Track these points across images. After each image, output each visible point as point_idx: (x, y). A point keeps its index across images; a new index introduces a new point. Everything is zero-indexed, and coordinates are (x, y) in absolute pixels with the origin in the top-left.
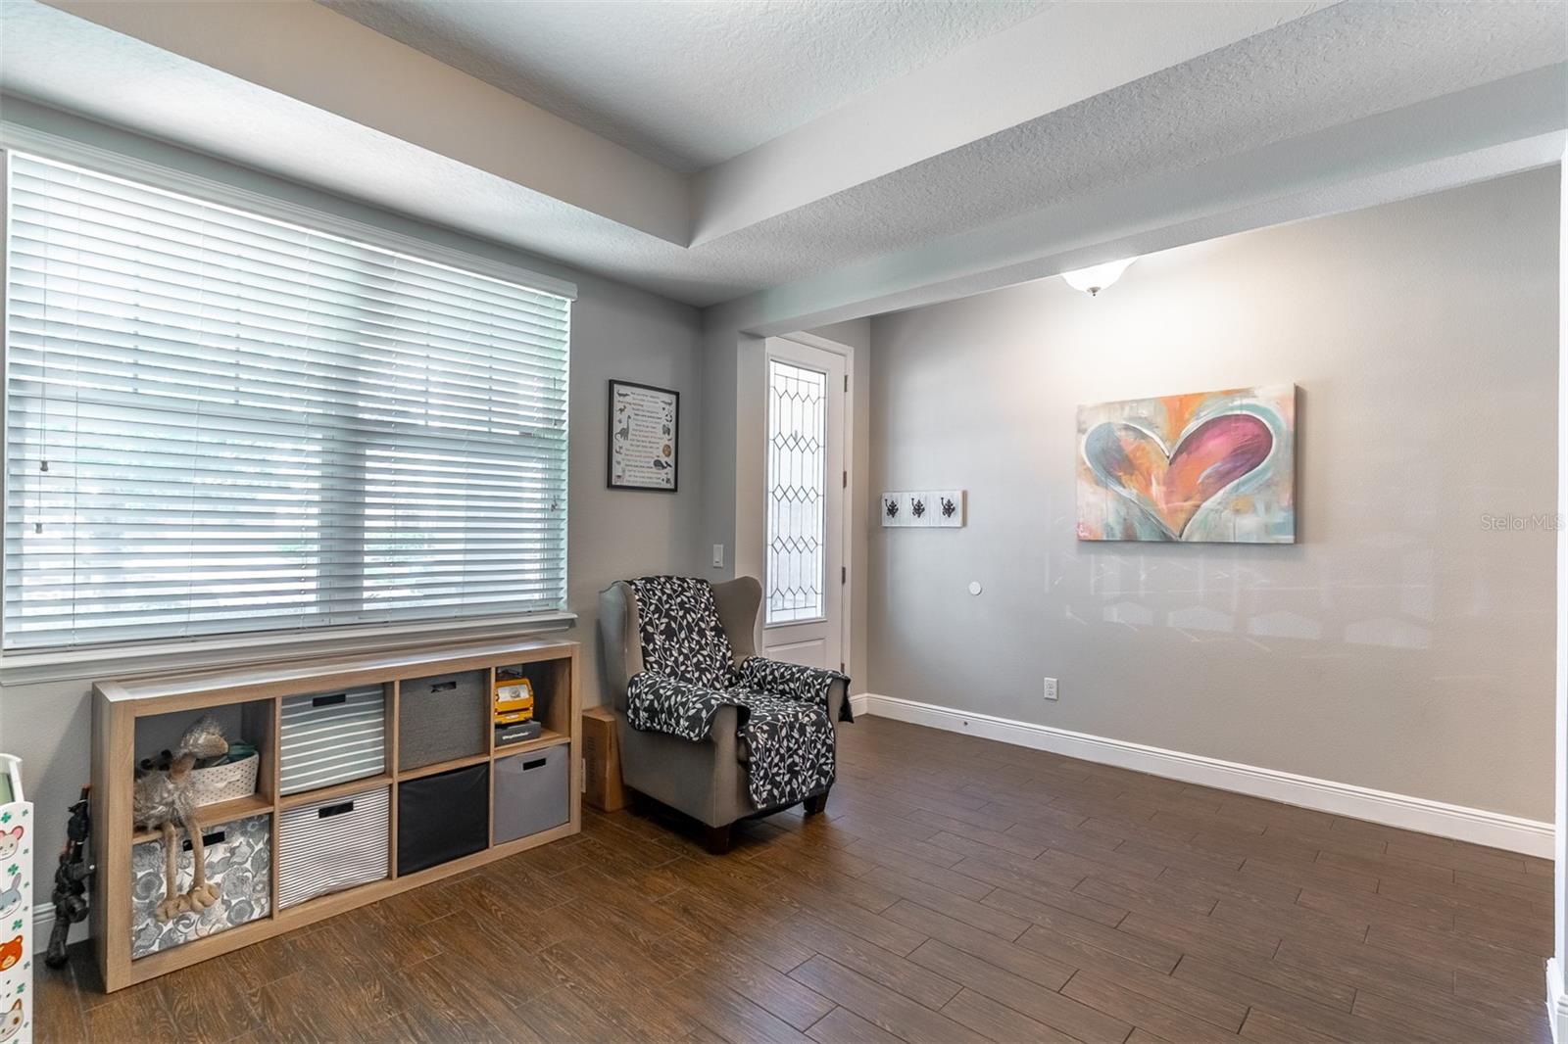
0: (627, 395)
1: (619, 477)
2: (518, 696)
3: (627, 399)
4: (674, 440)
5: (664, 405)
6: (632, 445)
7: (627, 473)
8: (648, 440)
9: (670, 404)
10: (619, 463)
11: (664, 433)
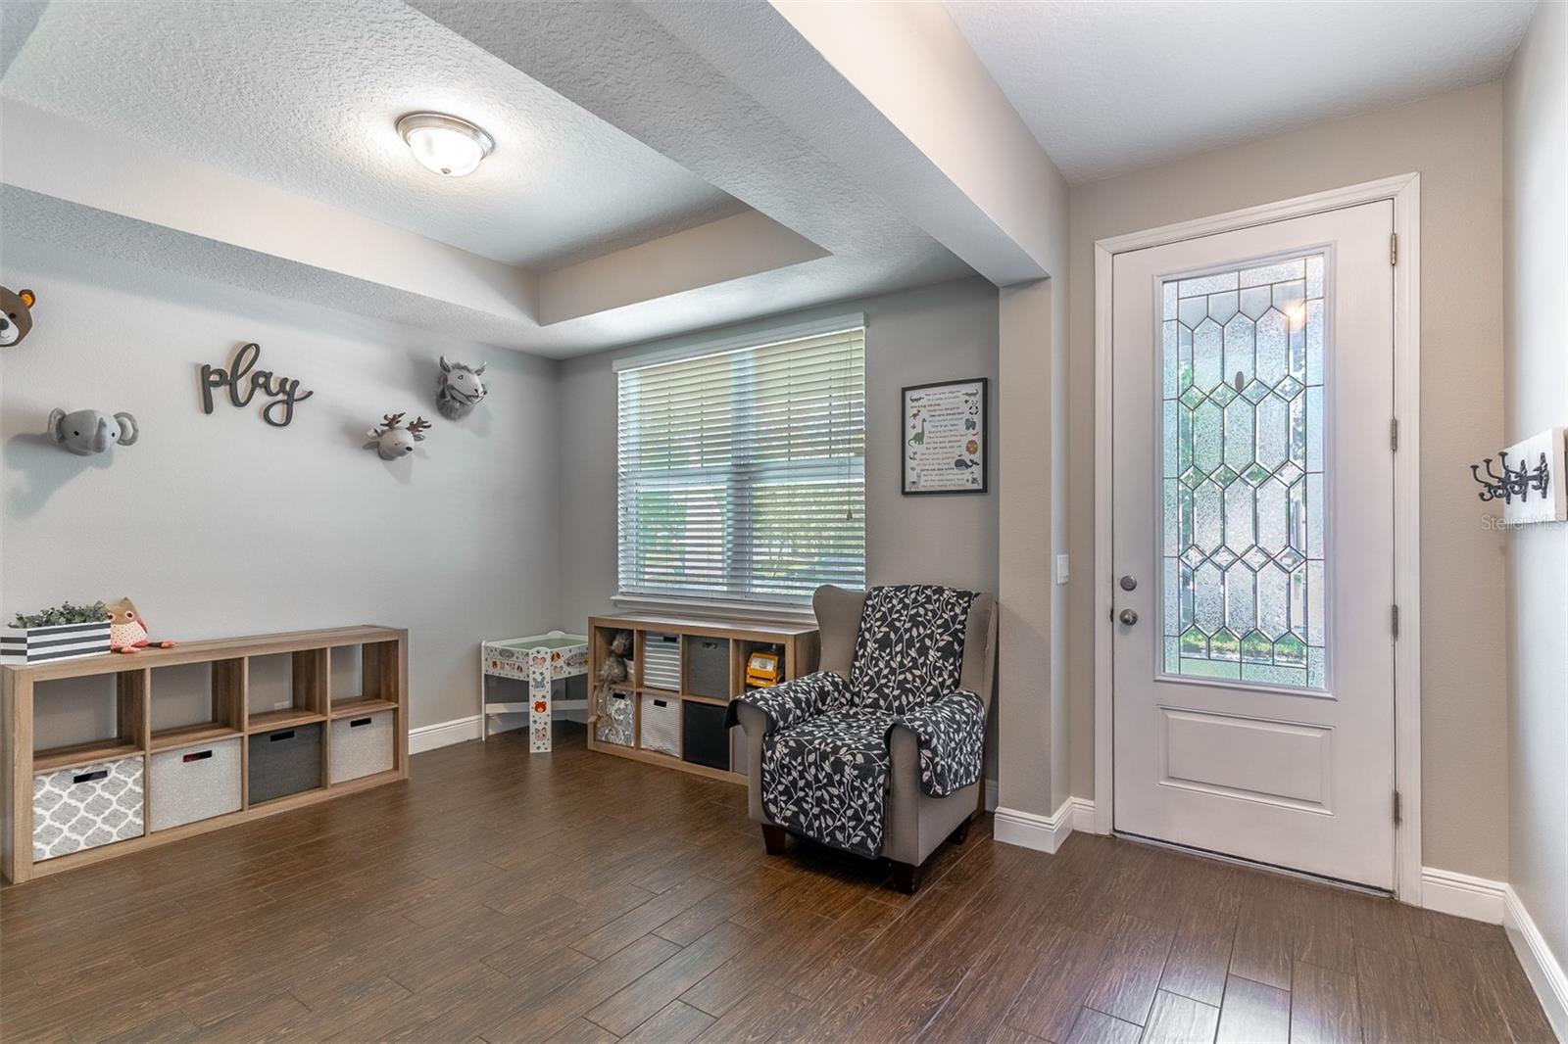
0: (920, 398)
1: (914, 483)
2: (765, 668)
3: (921, 403)
4: (981, 434)
5: (967, 398)
6: (927, 448)
7: (923, 478)
8: (947, 440)
9: (974, 395)
10: (913, 469)
11: (968, 428)
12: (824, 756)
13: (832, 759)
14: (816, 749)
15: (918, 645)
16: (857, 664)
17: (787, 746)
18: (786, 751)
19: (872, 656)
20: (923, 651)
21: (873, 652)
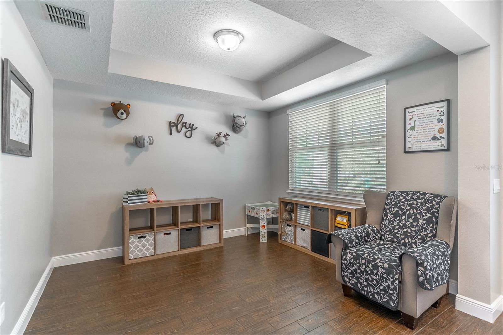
0: (413, 112)
1: (410, 148)
2: (343, 220)
3: (413, 113)
4: (446, 125)
5: (438, 109)
6: (417, 133)
7: (414, 146)
8: (427, 128)
9: (442, 107)
10: (410, 142)
11: (439, 122)
12: (369, 262)
13: (373, 263)
14: (365, 258)
15: (413, 217)
16: (383, 223)
17: (352, 255)
18: (352, 257)
19: (390, 220)
20: (416, 220)
21: (391, 218)
